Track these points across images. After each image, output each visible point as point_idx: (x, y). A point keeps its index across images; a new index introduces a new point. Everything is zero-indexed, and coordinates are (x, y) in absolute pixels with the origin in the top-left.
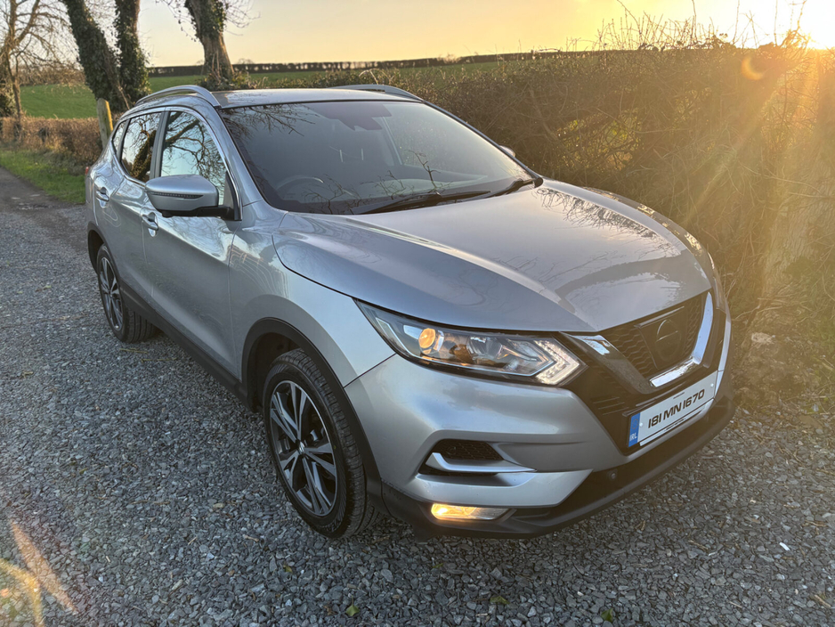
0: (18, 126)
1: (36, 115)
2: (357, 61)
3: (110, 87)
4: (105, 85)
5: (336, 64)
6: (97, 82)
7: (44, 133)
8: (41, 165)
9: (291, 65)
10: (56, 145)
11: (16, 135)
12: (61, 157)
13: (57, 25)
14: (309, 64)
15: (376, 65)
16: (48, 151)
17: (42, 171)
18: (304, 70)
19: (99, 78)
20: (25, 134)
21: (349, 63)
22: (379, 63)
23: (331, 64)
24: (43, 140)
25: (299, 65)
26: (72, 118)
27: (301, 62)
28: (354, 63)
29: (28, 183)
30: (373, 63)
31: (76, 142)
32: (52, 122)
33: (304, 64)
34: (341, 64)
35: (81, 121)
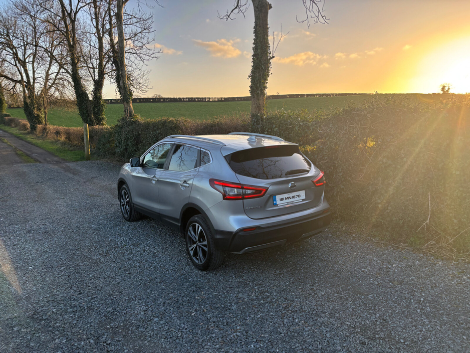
0: (45, 129)
1: (54, 125)
2: (214, 97)
3: (88, 116)
4: (87, 115)
5: (203, 98)
6: (84, 114)
7: (58, 133)
8: (56, 147)
9: (179, 98)
10: (63, 138)
11: (44, 133)
12: (64, 143)
13: (66, 83)
14: (189, 98)
15: (223, 99)
16: (59, 140)
17: (57, 149)
18: (186, 101)
19: (85, 112)
20: (48, 133)
21: (209, 98)
22: (224, 98)
23: (200, 98)
24: (57, 136)
25: (184, 99)
26: (71, 127)
27: (185, 97)
28: (212, 98)
29: (51, 154)
30: (222, 98)
31: (72, 137)
32: (61, 128)
33: (186, 98)
34: (205, 98)
35: (74, 128)
